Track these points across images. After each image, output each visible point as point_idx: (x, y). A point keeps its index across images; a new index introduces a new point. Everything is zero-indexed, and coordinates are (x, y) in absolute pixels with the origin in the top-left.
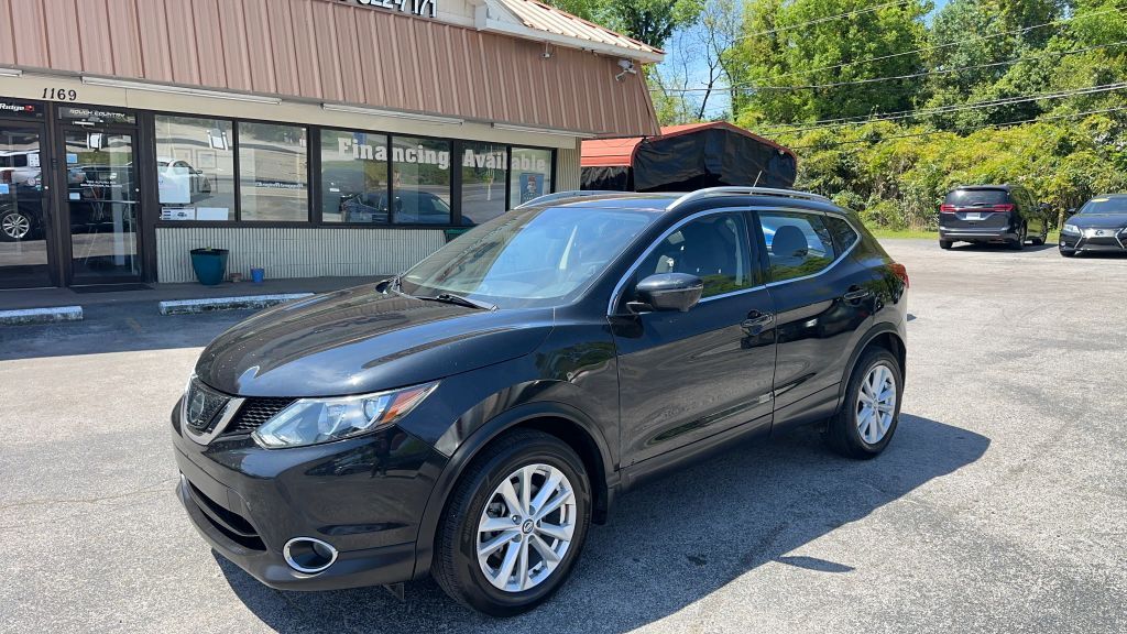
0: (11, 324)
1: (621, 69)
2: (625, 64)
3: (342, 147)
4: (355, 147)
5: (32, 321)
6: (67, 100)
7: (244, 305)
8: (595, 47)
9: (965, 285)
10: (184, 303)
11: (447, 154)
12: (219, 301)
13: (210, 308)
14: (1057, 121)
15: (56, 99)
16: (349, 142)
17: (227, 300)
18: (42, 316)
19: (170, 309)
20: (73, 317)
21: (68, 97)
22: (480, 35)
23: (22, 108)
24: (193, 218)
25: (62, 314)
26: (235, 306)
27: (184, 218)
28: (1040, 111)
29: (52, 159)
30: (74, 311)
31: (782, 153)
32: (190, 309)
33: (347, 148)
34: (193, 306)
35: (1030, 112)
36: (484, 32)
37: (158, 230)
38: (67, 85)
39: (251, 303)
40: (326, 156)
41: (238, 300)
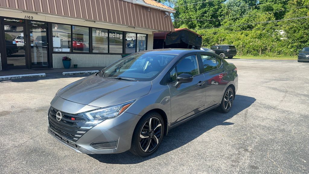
0: (29, 78)
1: (166, 14)
2: (167, 13)
3: (97, 33)
4: (100, 33)
5: (34, 77)
6: (31, 19)
7: (83, 73)
8: (160, 8)
9: (246, 68)
10: (69, 73)
11: (122, 35)
12: (77, 72)
13: (75, 74)
14: (259, 29)
15: (28, 19)
16: (99, 31)
17: (79, 72)
18: (36, 76)
19: (66, 74)
20: (44, 76)
21: (31, 18)
22: (134, 5)
23: (19, 21)
24: (61, 51)
25: (41, 75)
26: (81, 73)
27: (59, 51)
28: (253, 27)
29: (27, 35)
30: (44, 74)
31: (199, 36)
32: (70, 74)
33: (98, 33)
34: (71, 73)
35: (250, 27)
36: (135, 4)
37: (53, 54)
38: (31, 15)
39: (85, 73)
40: (93, 35)
41: (82, 72)
